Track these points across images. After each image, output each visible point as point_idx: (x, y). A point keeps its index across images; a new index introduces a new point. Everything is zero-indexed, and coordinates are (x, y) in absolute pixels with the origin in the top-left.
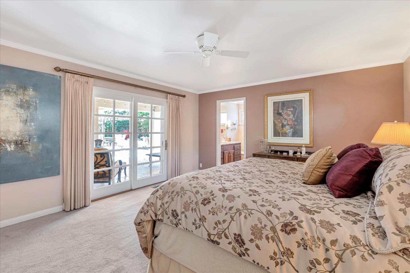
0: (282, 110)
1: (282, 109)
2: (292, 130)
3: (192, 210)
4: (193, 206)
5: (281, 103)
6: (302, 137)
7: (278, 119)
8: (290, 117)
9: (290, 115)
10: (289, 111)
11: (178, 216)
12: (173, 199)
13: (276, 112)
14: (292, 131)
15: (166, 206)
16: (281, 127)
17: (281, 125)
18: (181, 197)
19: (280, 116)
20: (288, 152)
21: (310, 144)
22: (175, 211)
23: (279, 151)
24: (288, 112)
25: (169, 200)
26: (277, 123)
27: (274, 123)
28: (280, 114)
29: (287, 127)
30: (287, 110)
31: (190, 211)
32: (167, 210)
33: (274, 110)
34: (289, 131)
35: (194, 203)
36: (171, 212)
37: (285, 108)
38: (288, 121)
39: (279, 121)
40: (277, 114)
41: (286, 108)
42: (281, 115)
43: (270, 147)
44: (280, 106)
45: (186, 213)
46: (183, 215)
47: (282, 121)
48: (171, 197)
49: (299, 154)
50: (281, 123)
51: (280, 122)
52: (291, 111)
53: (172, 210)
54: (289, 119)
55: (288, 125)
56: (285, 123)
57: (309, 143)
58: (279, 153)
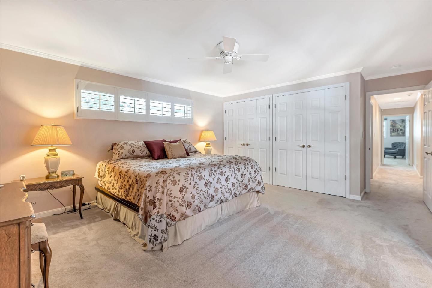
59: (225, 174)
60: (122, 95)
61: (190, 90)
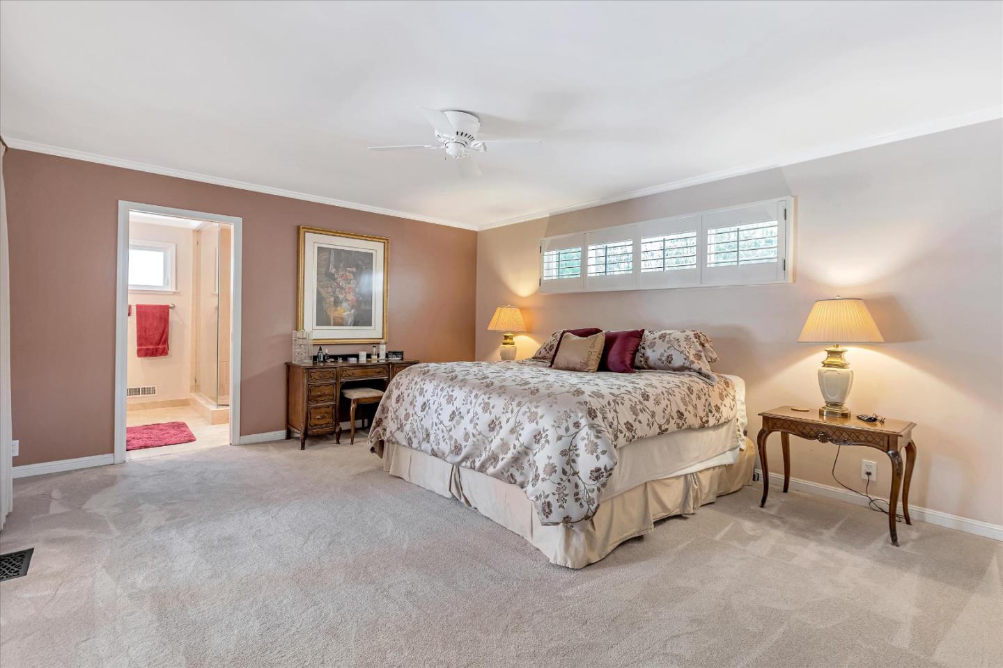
0: (335, 268)
1: (337, 267)
2: (353, 311)
3: (641, 411)
4: (639, 407)
5: (334, 252)
6: (371, 325)
7: (327, 287)
8: (350, 286)
9: (351, 280)
10: (349, 272)
11: (632, 426)
12: (615, 411)
13: (323, 270)
14: (354, 313)
15: (615, 423)
16: (332, 303)
17: (332, 299)
18: (623, 404)
19: (332, 282)
20: (357, 356)
21: (382, 339)
22: (628, 422)
23: (340, 356)
24: (348, 274)
25: (613, 414)
26: (324, 294)
27: (319, 293)
28: (331, 277)
29: (345, 305)
30: (346, 271)
31: (640, 413)
32: (620, 427)
33: (319, 266)
34: (348, 312)
35: (638, 403)
36: (624, 427)
37: (342, 265)
38: (346, 294)
39: (330, 290)
40: (325, 276)
41: (344, 266)
42: (334, 279)
43: (320, 349)
44: (332, 258)
45: (639, 418)
46: (637, 422)
47: (334, 292)
48: (612, 410)
49: (374, 357)
50: (333, 296)
51: (332, 294)
52: (353, 273)
53: (625, 424)
54: (349, 288)
55: (347, 300)
56: (341, 297)
57: (381, 337)
58: (340, 360)
59: (492, 410)
60: (593, 244)
61: (782, 164)
